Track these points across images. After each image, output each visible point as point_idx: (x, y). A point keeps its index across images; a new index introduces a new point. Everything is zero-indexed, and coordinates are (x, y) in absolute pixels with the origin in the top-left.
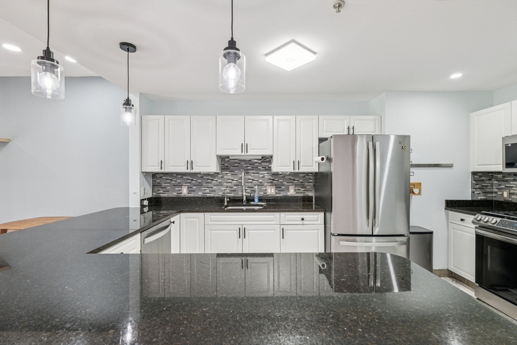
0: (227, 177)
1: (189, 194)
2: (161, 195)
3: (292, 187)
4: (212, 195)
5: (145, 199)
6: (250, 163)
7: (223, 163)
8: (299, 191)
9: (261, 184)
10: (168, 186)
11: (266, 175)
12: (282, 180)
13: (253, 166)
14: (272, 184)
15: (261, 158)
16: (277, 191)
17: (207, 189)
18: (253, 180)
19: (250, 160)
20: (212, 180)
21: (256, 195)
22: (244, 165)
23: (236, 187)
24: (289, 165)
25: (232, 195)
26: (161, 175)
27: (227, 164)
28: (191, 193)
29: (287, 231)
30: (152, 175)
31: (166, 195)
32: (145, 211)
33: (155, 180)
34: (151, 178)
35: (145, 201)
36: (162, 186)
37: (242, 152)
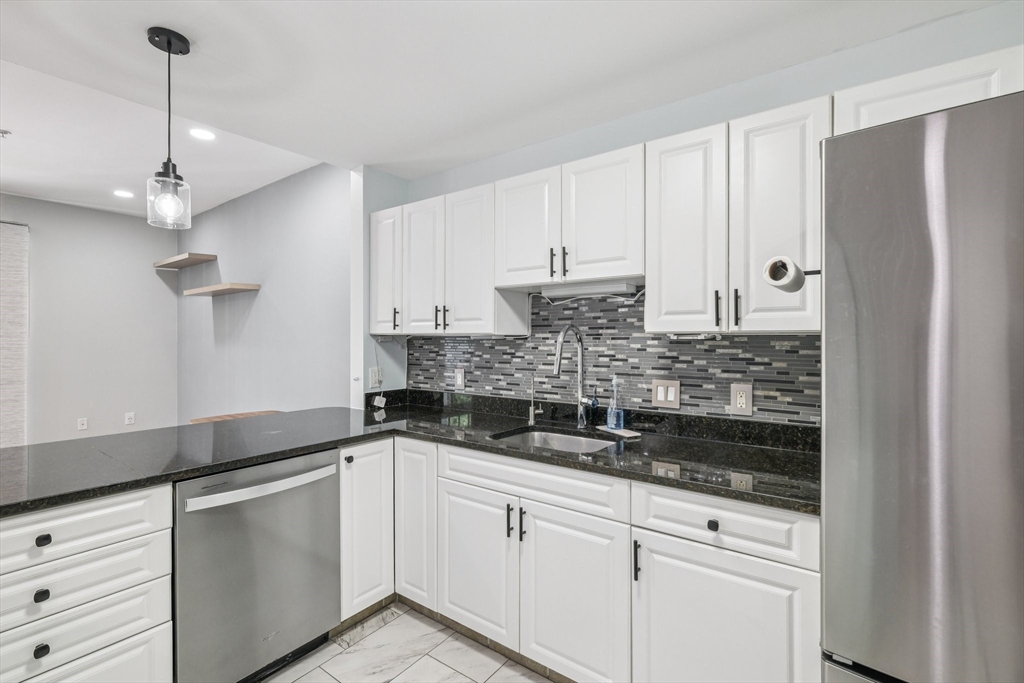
0: (546, 348)
1: (467, 389)
2: (421, 385)
3: (742, 386)
4: (511, 394)
5: (378, 394)
6: (603, 305)
7: (536, 311)
8: (770, 405)
9: (634, 374)
10: (432, 367)
11: (649, 342)
12: (704, 362)
13: (612, 315)
14: (669, 372)
15: (633, 291)
16: (686, 397)
17: (502, 377)
18: (612, 358)
19: (604, 300)
20: (513, 355)
21: (612, 405)
22: (587, 315)
23: (567, 378)
24: (700, 307)
25: (556, 398)
26: (423, 342)
27: (546, 313)
28: (471, 387)
29: (655, 556)
30: (406, 341)
31: (428, 386)
32: (377, 419)
33: (411, 352)
34: (403, 347)
35: (377, 398)
36: (423, 367)
37: (552, 276)
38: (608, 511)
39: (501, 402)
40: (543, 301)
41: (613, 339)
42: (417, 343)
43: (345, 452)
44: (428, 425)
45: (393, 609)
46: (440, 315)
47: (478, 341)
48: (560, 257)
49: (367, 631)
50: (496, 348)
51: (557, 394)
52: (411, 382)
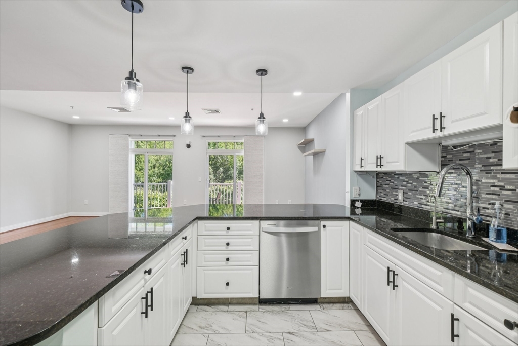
1: (405, 202)
2: (383, 198)
5: (358, 200)
7: (444, 155)
10: (387, 188)
17: (423, 197)
18: (502, 188)
21: (494, 223)
26: (383, 175)
27: (451, 156)
28: (406, 201)
29: (469, 331)
30: (375, 174)
31: (386, 199)
32: (357, 213)
33: (378, 180)
34: (374, 177)
35: (357, 202)
36: (383, 188)
37: (434, 132)
38: (441, 289)
39: (422, 212)
40: (449, 148)
41: (502, 173)
42: (381, 175)
43: (323, 223)
44: (385, 220)
45: (350, 305)
46: (379, 159)
47: (410, 174)
48: (439, 120)
49: (334, 308)
50: (420, 179)
51: (458, 211)
52: (378, 196)
